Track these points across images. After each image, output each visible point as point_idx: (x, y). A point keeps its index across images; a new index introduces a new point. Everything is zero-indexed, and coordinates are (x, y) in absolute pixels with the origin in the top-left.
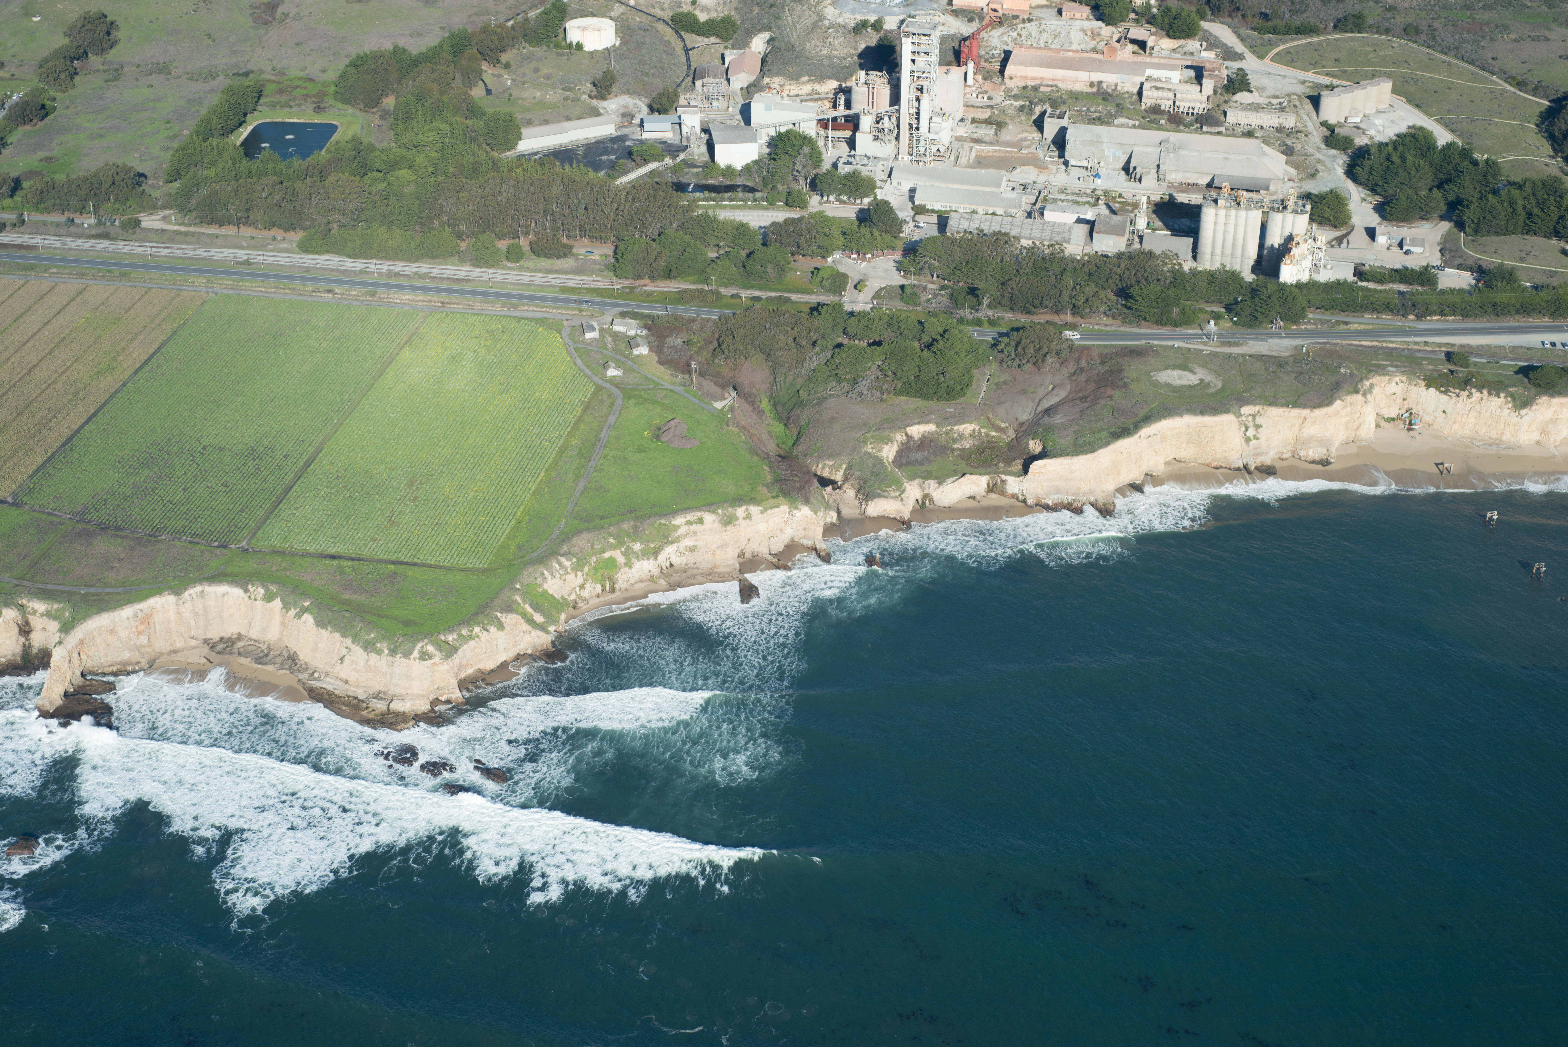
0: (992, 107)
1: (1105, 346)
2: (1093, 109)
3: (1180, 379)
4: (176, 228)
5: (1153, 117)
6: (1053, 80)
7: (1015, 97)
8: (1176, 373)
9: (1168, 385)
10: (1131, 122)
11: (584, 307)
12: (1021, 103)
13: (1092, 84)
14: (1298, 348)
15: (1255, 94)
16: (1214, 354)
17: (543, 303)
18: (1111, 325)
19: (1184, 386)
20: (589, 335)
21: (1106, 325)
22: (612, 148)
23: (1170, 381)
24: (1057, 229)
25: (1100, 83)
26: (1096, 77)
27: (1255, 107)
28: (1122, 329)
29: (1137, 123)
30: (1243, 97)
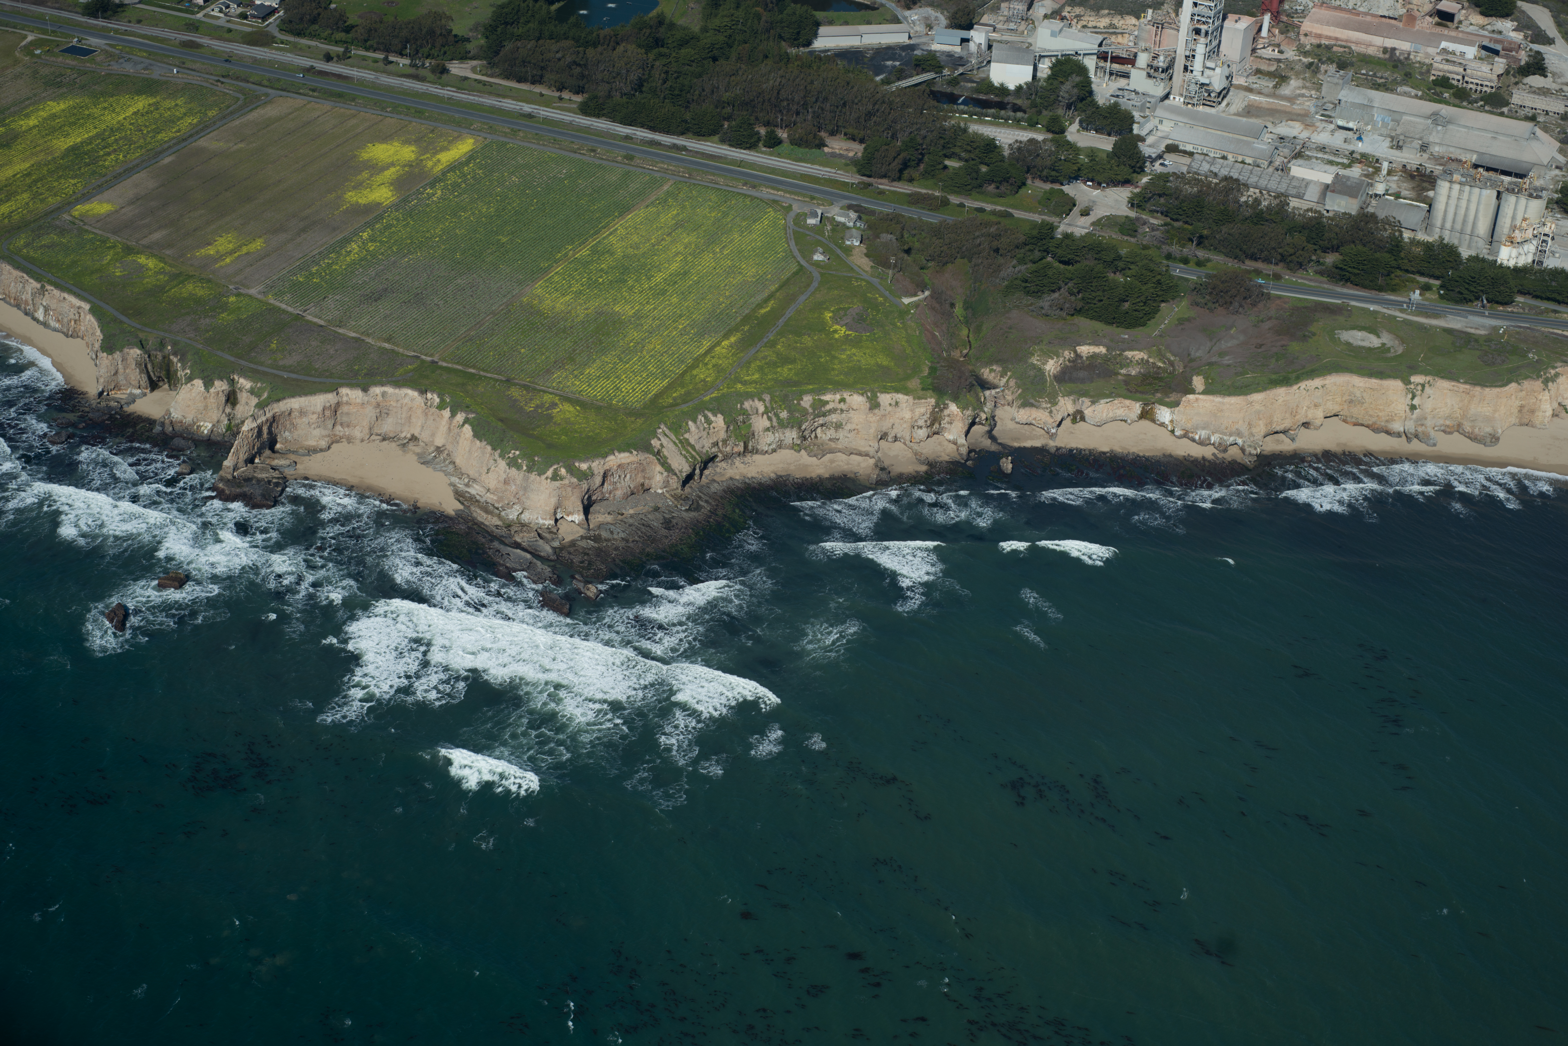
0: (1279, 61)
1: (1300, 300)
2: (1379, 75)
3: (1363, 340)
4: (479, 77)
5: (1438, 89)
6: (1346, 41)
7: (1306, 54)
8: (1359, 334)
9: (1348, 344)
10: (1413, 92)
11: (817, 195)
12: (1311, 60)
13: (1385, 50)
14: (1496, 329)
15: (1550, 79)
16: (1406, 322)
17: (781, 187)
18: (1316, 281)
19: (1363, 347)
20: (811, 221)
21: (1310, 280)
22: (900, 55)
23: (1351, 341)
24: (1294, 183)
25: (1394, 49)
26: (1390, 43)
27: (1544, 92)
28: (1326, 286)
29: (1420, 93)
30: (1535, 81)
